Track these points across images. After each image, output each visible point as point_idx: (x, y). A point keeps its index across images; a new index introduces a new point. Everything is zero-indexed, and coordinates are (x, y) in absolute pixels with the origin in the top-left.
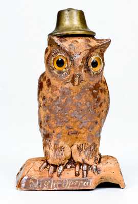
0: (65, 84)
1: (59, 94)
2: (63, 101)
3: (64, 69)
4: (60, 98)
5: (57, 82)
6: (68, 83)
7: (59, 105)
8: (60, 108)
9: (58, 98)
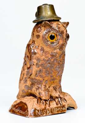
0: (54, 50)
1: (50, 57)
2: (52, 60)
3: (55, 41)
4: (50, 59)
5: (49, 49)
6: (56, 49)
7: (49, 63)
8: (50, 65)
9: (49, 59)
